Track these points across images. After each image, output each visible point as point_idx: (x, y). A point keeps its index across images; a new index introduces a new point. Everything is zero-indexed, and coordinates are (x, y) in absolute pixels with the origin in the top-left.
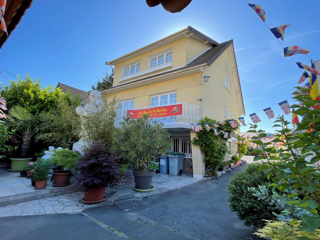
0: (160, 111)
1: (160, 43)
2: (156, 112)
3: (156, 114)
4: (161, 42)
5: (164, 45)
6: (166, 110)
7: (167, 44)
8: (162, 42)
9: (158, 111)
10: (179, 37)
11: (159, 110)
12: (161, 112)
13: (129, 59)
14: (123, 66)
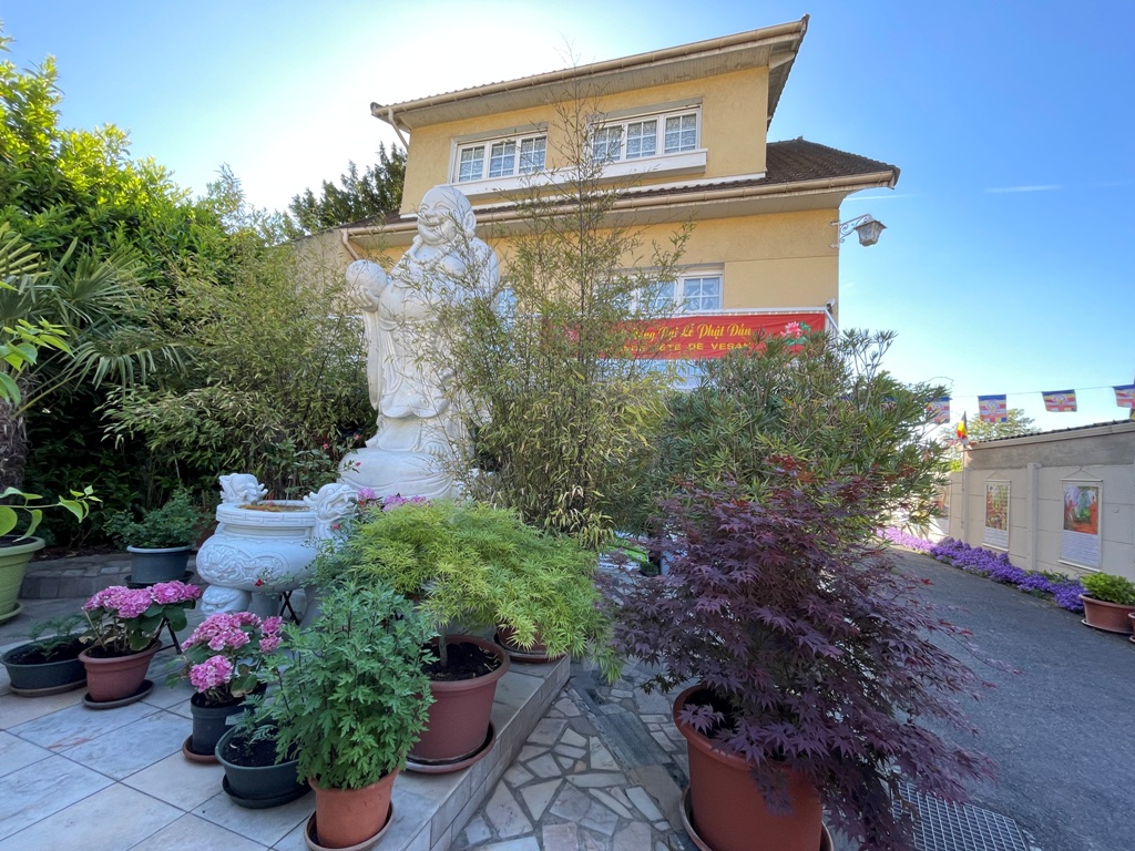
0: (718, 333)
1: (659, 63)
2: (696, 334)
3: (699, 346)
4: (667, 62)
5: (666, 81)
6: (748, 332)
7: (681, 78)
8: (671, 61)
9: (709, 331)
10: (744, 59)
11: (714, 327)
12: (726, 338)
13: (490, 112)
14: (453, 136)
